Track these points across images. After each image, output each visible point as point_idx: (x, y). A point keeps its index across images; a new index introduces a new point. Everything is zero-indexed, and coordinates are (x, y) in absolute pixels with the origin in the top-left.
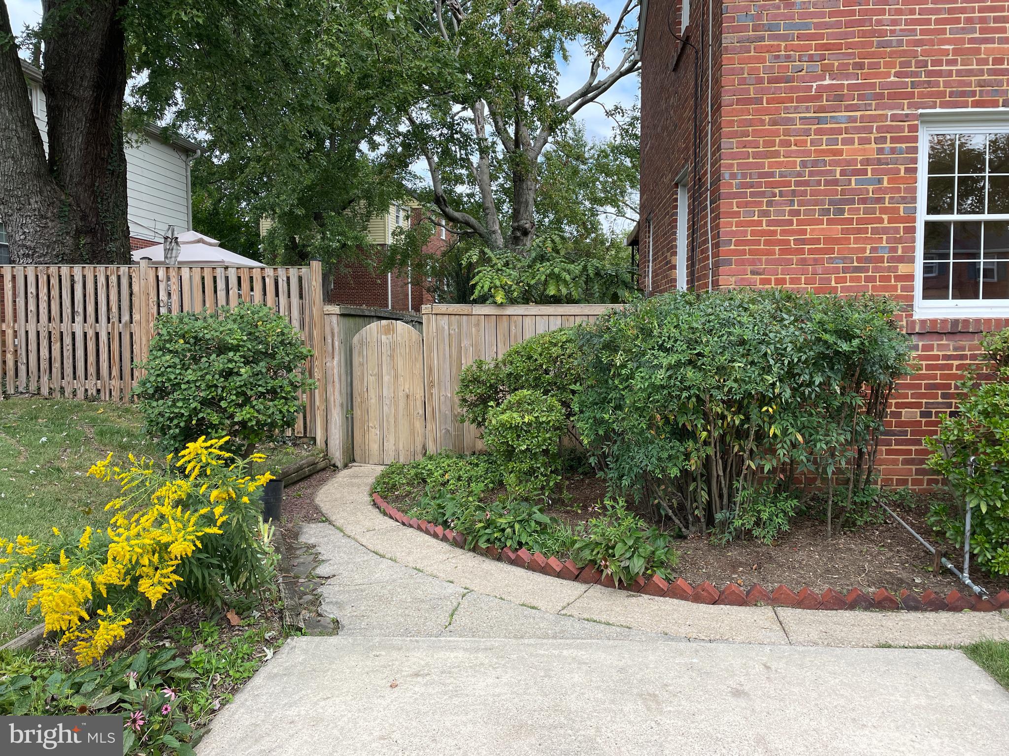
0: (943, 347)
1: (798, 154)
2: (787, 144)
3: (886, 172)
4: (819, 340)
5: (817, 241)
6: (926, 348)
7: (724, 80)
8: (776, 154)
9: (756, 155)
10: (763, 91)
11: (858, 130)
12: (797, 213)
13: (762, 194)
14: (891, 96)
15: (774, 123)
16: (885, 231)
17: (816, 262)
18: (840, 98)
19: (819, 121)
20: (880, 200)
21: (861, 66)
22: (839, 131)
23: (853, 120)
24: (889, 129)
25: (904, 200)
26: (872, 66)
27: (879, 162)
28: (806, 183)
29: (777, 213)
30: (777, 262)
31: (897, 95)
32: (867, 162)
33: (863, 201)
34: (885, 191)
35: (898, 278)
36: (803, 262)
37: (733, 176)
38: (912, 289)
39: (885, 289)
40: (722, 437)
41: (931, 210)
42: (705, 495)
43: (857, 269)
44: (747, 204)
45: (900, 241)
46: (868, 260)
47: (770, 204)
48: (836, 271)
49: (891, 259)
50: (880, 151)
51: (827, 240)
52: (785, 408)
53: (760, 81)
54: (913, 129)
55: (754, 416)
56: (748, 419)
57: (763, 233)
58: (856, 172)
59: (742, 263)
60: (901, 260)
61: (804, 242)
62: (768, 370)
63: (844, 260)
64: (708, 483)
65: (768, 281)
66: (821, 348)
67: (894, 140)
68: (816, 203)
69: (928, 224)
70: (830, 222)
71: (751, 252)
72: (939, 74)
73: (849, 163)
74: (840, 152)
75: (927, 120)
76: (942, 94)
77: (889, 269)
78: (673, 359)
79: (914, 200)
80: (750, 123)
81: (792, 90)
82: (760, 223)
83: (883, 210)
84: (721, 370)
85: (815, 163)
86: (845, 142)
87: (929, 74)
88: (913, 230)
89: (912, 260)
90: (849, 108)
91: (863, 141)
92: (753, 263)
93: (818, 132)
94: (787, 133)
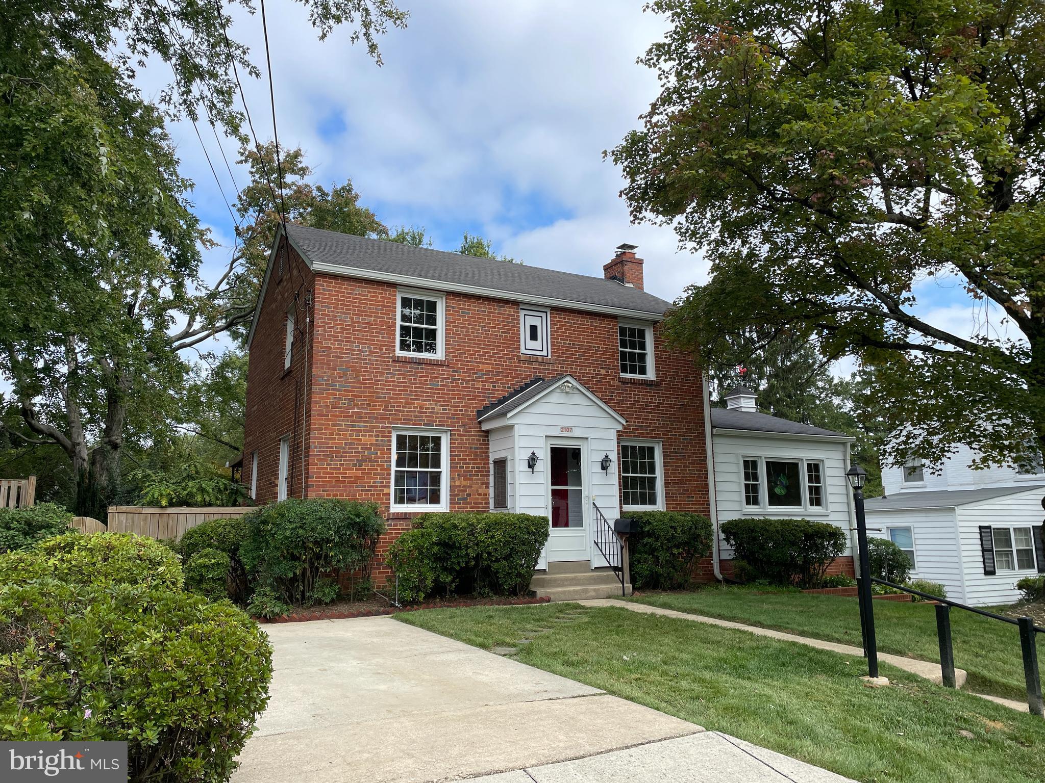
0: (401, 525)
1: (344, 439)
2: (339, 435)
3: (379, 449)
4: (349, 518)
5: (351, 478)
6: (394, 525)
7: (312, 405)
8: (334, 439)
9: (325, 439)
10: (329, 411)
11: (368, 431)
12: (342, 465)
13: (328, 456)
14: (381, 418)
15: (333, 425)
16: (379, 474)
17: (351, 487)
18: (361, 417)
19: (352, 426)
20: (377, 461)
21: (369, 405)
22: (360, 431)
23: (366, 427)
24: (380, 432)
25: (386, 461)
26: (374, 405)
27: (376, 445)
28: (347, 452)
29: (335, 464)
30: (334, 486)
31: (384, 418)
32: (371, 445)
33: (370, 461)
34: (379, 457)
35: (384, 495)
36: (345, 487)
37: (316, 447)
38: (389, 499)
39: (379, 499)
40: (311, 559)
41: (397, 466)
42: (302, 588)
43: (367, 491)
44: (321, 460)
45: (384, 478)
46: (372, 486)
47: (331, 460)
48: (359, 491)
49: (381, 486)
50: (377, 440)
51: (356, 477)
52: (336, 545)
53: (328, 407)
54: (390, 432)
55: (324, 548)
56: (322, 549)
57: (328, 473)
58: (367, 449)
59: (318, 486)
60: (385, 487)
61: (345, 478)
62: (330, 529)
63: (362, 486)
64: (303, 582)
65: (330, 495)
66: (349, 521)
67: (382, 436)
68: (350, 461)
69: (396, 471)
70: (357, 469)
71: (323, 482)
72: (400, 411)
73: (364, 444)
74: (361, 440)
75: (395, 429)
76: (400, 419)
77: (380, 491)
78: (294, 525)
79: (390, 462)
80: (324, 425)
81: (341, 412)
82: (326, 469)
83: (378, 465)
84: (313, 530)
85: (350, 444)
86: (363, 436)
87: (396, 411)
88: (390, 474)
89: (389, 487)
90: (364, 422)
91: (371, 436)
92: (323, 486)
93: (352, 431)
94: (339, 430)
